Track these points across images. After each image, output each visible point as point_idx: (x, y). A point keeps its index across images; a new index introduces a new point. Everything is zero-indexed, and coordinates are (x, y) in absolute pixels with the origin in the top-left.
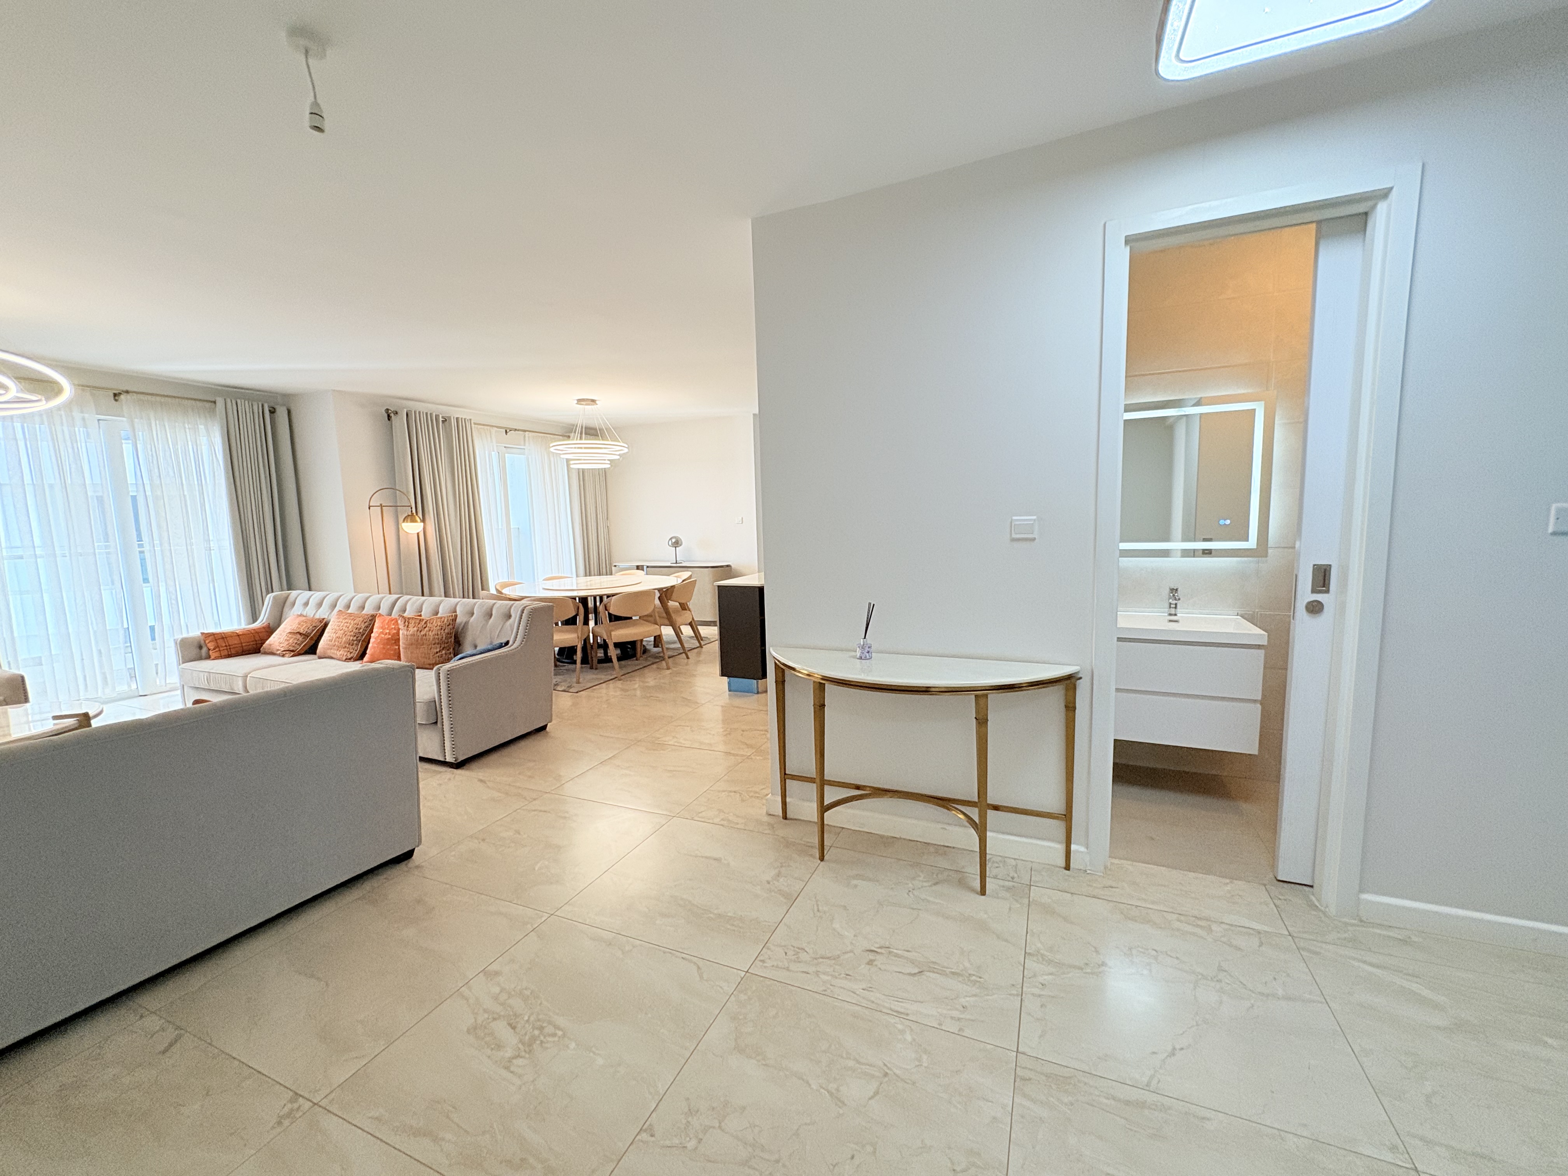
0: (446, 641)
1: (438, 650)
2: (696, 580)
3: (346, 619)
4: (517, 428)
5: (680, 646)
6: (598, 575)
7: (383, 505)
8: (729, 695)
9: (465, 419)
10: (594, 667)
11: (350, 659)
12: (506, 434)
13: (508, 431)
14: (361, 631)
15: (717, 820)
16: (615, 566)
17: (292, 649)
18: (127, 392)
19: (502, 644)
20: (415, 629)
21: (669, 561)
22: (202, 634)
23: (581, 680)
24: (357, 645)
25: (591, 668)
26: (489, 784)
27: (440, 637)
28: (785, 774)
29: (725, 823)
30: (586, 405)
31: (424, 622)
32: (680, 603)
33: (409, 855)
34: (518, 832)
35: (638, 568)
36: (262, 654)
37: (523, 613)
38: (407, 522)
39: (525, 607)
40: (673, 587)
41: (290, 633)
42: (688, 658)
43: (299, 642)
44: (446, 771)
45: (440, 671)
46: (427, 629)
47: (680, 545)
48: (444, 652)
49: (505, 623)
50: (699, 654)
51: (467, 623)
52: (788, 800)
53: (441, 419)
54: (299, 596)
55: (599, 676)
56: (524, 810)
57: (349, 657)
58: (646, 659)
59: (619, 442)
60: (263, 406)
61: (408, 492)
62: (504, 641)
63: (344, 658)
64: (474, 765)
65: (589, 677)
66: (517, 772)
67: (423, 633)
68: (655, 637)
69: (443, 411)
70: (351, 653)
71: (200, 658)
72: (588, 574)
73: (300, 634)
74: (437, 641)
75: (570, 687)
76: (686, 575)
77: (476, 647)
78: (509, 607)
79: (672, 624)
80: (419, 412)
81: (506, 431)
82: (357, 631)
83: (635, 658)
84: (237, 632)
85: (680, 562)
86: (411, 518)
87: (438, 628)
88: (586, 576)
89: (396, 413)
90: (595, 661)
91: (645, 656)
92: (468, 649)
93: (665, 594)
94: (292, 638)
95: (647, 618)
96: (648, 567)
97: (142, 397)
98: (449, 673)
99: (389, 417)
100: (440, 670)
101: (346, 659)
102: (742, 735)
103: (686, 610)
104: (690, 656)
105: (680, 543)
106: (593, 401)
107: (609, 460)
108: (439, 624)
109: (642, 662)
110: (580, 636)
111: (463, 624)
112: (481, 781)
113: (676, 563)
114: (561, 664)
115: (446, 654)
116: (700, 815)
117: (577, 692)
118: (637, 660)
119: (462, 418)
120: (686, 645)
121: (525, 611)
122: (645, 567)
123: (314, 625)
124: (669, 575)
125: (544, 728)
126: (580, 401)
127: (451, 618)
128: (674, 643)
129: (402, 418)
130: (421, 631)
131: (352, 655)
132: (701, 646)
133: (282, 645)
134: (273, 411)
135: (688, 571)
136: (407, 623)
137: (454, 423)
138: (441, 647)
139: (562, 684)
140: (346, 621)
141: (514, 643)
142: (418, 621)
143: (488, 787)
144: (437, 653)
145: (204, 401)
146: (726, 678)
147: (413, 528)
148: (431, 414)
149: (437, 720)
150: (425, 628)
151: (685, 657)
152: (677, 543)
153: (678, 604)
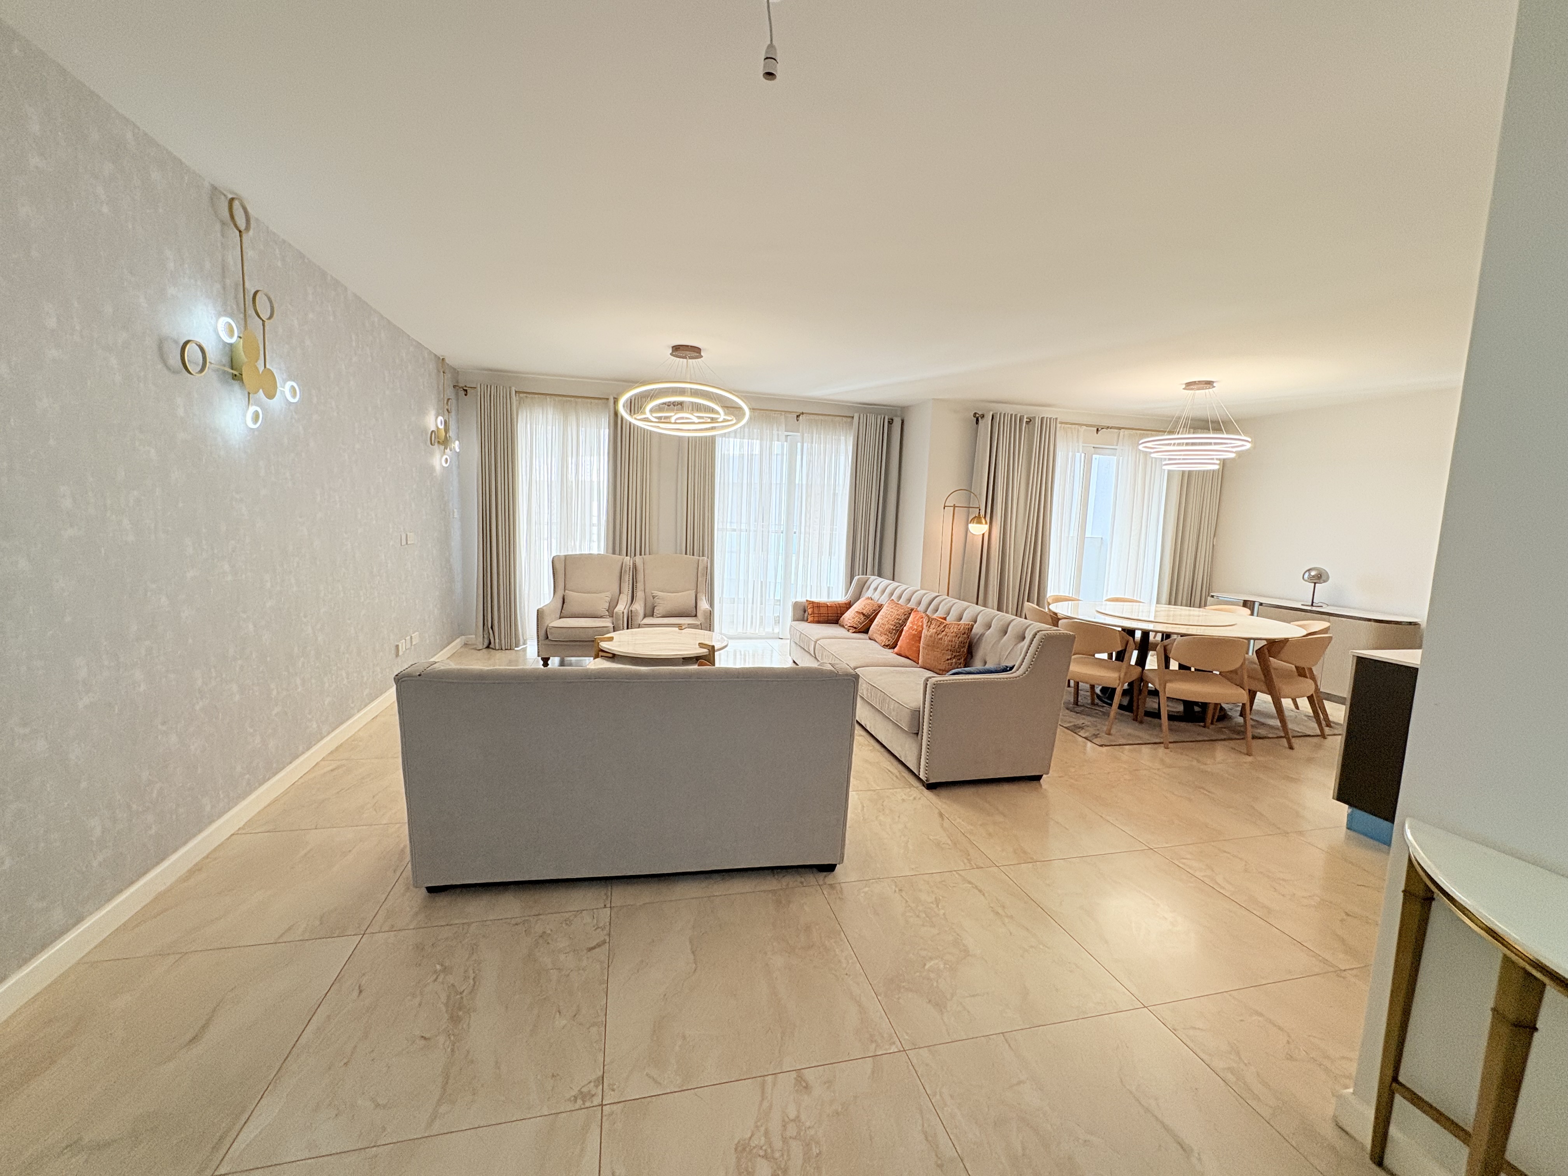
0: (958, 650)
1: (949, 657)
2: (1331, 638)
3: (892, 608)
4: (1110, 425)
5: (1279, 724)
6: (1186, 606)
7: (956, 505)
8: (1348, 838)
9: (1050, 419)
10: (1139, 719)
11: (887, 646)
12: (1097, 433)
13: (1100, 429)
14: (901, 621)
15: (1219, 1064)
16: (1212, 596)
17: (855, 626)
18: (803, 413)
19: (1007, 667)
20: (935, 630)
21: (1297, 601)
22: (807, 601)
23: (1113, 731)
24: (895, 634)
25: (1135, 719)
26: (946, 823)
27: (953, 644)
28: (1395, 1079)
29: (1230, 1077)
30: (1198, 389)
31: (943, 625)
32: (1296, 667)
33: (831, 868)
34: (937, 901)
35: (1245, 604)
36: (840, 625)
37: (1035, 637)
38: (973, 523)
39: (1038, 632)
40: (1286, 640)
41: (857, 612)
42: (1291, 748)
43: (861, 621)
44: (917, 788)
45: (928, 683)
46: (944, 633)
47: (1325, 582)
48: (954, 660)
49: (1015, 645)
50: (1318, 747)
51: (982, 635)
52: (1393, 1130)
53: (1025, 420)
54: (875, 581)
55: (1137, 733)
56: (960, 875)
57: (887, 644)
58: (1220, 731)
59: (1240, 435)
60: (884, 418)
61: (980, 494)
62: (1010, 665)
63: (883, 644)
64: (944, 792)
65: (1126, 729)
66: (980, 823)
67: (940, 636)
68: (1243, 704)
69: (1027, 411)
70: (889, 640)
71: (803, 620)
72: (1173, 603)
73: (864, 615)
74: (950, 648)
75: (1096, 736)
76: (1318, 625)
77: (985, 663)
78: (1024, 627)
79: (1271, 690)
80: (1005, 414)
81: (1098, 430)
82: (898, 621)
83: (1202, 724)
84: (828, 604)
85: (1320, 604)
86: (978, 519)
87: (954, 634)
88: (1170, 604)
89: (983, 416)
90: (1141, 712)
91: (1220, 725)
92: (978, 665)
93: (1273, 647)
94: (857, 616)
95: (1231, 677)
96: (1261, 604)
97: (812, 417)
98: (934, 686)
99: (977, 420)
100: (928, 681)
101: (884, 645)
102: (1342, 920)
103: (1305, 676)
104: (1295, 746)
105: (1324, 578)
106: (1209, 384)
107: (1217, 459)
108: (955, 630)
109: (1210, 732)
110: (1122, 676)
111: (980, 634)
112: (941, 815)
113: (1312, 605)
114: (1100, 703)
115: (956, 663)
116: (1191, 1032)
117: (1101, 746)
118: (1204, 727)
119: (1047, 418)
120: (1290, 726)
121: (1037, 637)
122: (1257, 605)
123: (874, 609)
124: (1289, 622)
125: (1038, 778)
126: (1189, 385)
127: (967, 627)
128: (1271, 717)
129: (987, 421)
130: (938, 635)
131: (889, 643)
132: (1323, 736)
133: (849, 621)
134: (891, 422)
135: (1324, 620)
136: (929, 623)
137: (1038, 422)
138: (952, 654)
139: (1089, 728)
140: (892, 610)
141: (1018, 670)
142: (939, 623)
143: (942, 826)
144: (948, 660)
145: (846, 417)
146: (1347, 806)
147: (978, 529)
148: (1016, 415)
149: (919, 731)
150: (943, 631)
151: (1286, 745)
152: (1319, 577)
153: (1293, 666)
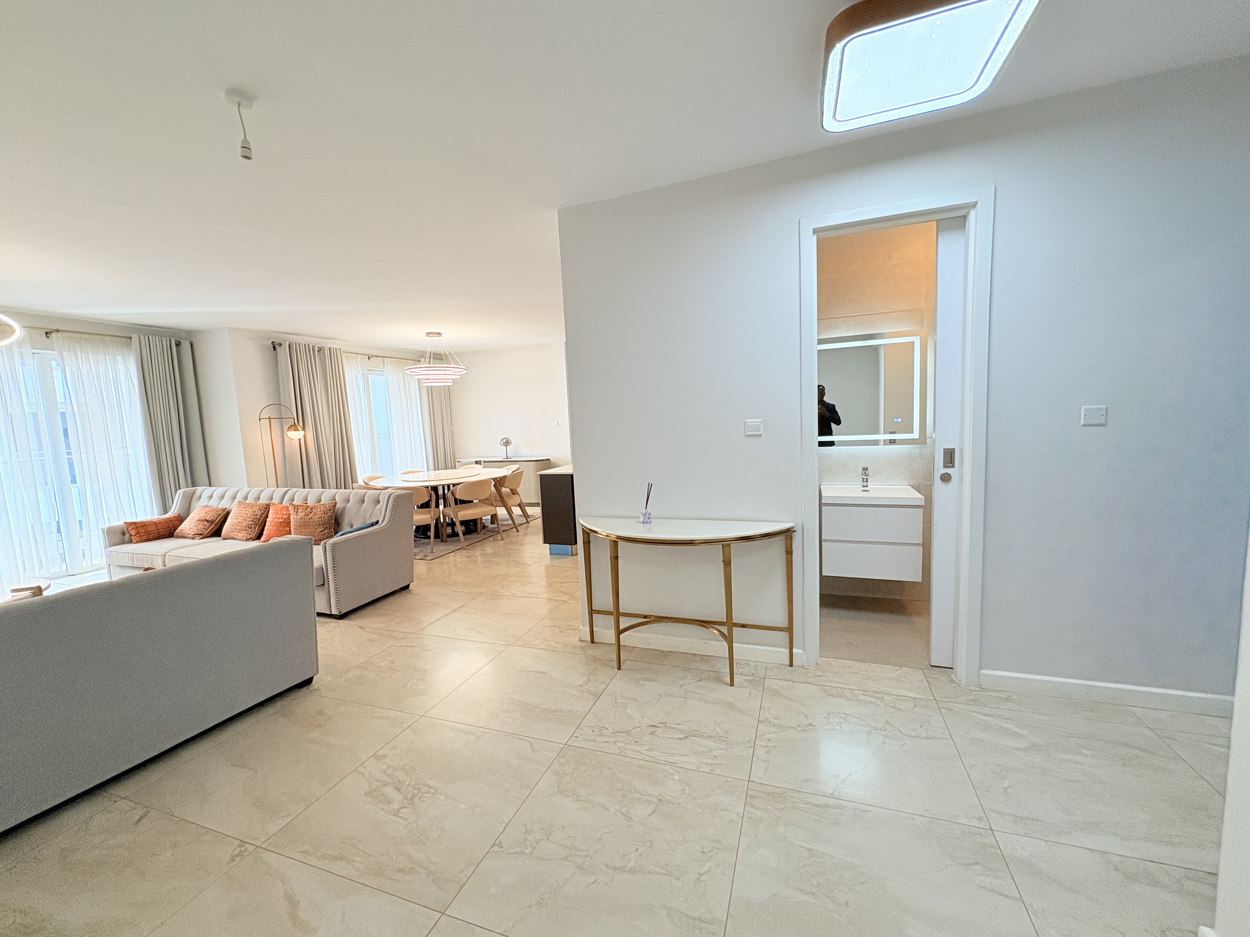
0: (328, 522)
1: (322, 529)
2: (523, 471)
3: (245, 508)
4: (378, 355)
5: (512, 523)
6: (444, 469)
7: (271, 417)
8: (551, 558)
9: (336, 349)
10: (444, 540)
11: (250, 539)
12: (369, 360)
13: (370, 357)
14: (258, 517)
15: (543, 646)
16: (458, 462)
17: (200, 533)
18: (58, 331)
19: (373, 523)
20: (303, 514)
21: (501, 457)
22: (125, 523)
23: (434, 551)
24: (255, 528)
25: (442, 541)
26: (368, 630)
27: (323, 519)
28: (592, 610)
29: (547, 648)
30: (434, 337)
31: (310, 508)
32: (510, 489)
33: (309, 681)
34: (392, 662)
35: (477, 462)
36: (175, 537)
37: (389, 498)
38: (291, 431)
39: (391, 494)
40: (505, 477)
41: (198, 520)
42: (518, 531)
43: (206, 528)
44: (332, 622)
45: (326, 545)
46: (312, 513)
47: (510, 444)
48: (326, 531)
49: (374, 507)
50: (527, 528)
51: (344, 508)
52: (594, 629)
53: (317, 349)
54: (204, 491)
55: (447, 547)
56: (395, 646)
57: (249, 537)
58: (485, 534)
59: (461, 366)
60: (170, 340)
61: (291, 407)
62: (374, 521)
63: (245, 539)
64: (353, 616)
65: (440, 548)
66: (388, 620)
67: (309, 517)
68: (492, 516)
69: (319, 342)
70: (250, 534)
71: (123, 543)
72: (437, 469)
73: (207, 521)
74: (321, 523)
75: (426, 556)
76: (514, 467)
77: (352, 526)
78: (378, 494)
79: (505, 505)
80: (299, 344)
81: (369, 357)
82: (255, 517)
83: (476, 533)
84: (154, 521)
85: (510, 457)
86: (294, 427)
87: (322, 512)
88: (435, 470)
89: (280, 345)
90: (445, 536)
91: (483, 531)
92: (346, 529)
93: (499, 482)
94: (200, 524)
95: (485, 501)
96: (484, 462)
97: (69, 334)
98: (333, 546)
99: (274, 348)
100: (326, 544)
101: (246, 539)
102: (560, 586)
103: (516, 494)
104: (519, 530)
105: (509, 443)
106: (439, 334)
107: (452, 379)
108: (322, 509)
109: (481, 536)
110: (432, 515)
111: (342, 508)
112: (361, 627)
113: (507, 458)
114: (418, 539)
115: (328, 533)
116: (530, 643)
117: (432, 560)
118: (477, 534)
119: (333, 348)
120: (516, 522)
121: (391, 498)
122: (482, 462)
123: (218, 513)
124: (501, 468)
125: (407, 587)
126: (428, 334)
127: (331, 504)
128: (507, 520)
129: (285, 349)
130: (307, 516)
131: (251, 536)
132: (528, 522)
133: (192, 530)
134: (178, 344)
135: (516, 464)
136: (296, 510)
137: (327, 352)
138: (324, 527)
139: (419, 554)
140: (245, 509)
141: (383, 522)
142: (305, 508)
143: (366, 632)
144: (321, 532)
145: (122, 337)
146: (548, 544)
147: (295, 436)
148: (309, 345)
149: (324, 582)
151: (516, 530)
152: (507, 443)
153: (509, 490)
